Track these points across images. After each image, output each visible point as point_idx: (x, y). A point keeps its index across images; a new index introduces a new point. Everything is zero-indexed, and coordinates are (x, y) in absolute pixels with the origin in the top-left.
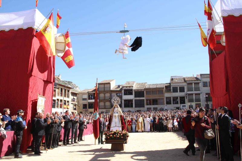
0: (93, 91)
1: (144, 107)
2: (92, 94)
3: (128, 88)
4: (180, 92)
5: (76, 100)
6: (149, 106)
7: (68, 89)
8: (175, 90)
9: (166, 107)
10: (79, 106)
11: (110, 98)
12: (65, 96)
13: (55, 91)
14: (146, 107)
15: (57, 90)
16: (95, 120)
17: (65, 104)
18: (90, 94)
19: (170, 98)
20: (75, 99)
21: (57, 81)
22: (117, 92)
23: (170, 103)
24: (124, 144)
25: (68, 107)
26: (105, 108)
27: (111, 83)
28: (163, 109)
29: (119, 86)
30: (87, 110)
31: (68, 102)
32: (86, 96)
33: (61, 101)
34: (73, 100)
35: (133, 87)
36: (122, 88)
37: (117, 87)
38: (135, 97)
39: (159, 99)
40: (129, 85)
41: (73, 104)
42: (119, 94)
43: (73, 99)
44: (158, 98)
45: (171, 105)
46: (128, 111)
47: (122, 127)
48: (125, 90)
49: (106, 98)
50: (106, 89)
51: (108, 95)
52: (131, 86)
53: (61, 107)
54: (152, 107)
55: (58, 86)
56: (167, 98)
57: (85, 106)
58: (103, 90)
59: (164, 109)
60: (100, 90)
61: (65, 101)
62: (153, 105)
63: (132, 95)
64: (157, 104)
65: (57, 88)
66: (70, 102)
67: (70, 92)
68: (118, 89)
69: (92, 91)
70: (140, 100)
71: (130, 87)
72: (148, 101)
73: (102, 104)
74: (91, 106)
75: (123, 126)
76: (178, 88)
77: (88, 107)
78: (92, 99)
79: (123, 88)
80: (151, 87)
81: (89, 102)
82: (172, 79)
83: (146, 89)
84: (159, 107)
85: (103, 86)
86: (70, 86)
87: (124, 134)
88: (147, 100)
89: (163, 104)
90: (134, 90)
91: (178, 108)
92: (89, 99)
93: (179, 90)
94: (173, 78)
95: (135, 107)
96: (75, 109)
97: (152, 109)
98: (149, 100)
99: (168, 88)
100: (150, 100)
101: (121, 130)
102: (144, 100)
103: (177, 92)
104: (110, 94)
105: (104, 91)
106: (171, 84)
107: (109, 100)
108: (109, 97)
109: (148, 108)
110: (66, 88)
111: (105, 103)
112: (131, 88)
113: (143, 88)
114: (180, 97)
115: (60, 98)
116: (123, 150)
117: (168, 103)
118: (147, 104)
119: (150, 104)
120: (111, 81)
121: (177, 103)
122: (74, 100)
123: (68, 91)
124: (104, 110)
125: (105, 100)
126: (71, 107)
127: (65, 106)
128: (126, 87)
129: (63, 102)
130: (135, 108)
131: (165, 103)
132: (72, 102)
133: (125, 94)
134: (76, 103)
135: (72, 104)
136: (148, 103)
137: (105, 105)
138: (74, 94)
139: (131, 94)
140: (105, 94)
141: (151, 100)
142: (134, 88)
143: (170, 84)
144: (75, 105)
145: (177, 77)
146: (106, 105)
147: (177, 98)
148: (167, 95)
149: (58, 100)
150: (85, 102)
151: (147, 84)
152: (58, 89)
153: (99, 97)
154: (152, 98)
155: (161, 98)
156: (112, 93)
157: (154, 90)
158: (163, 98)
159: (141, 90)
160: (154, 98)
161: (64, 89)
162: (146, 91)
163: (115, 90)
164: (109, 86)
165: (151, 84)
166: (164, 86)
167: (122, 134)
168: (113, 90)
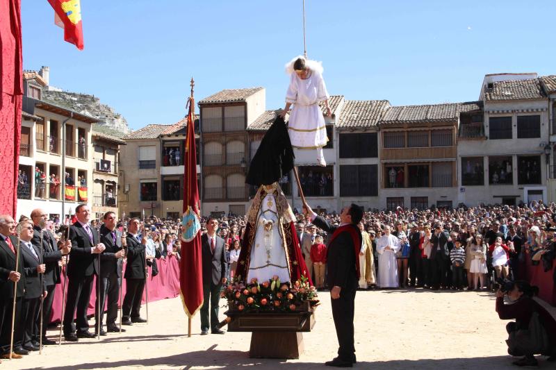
0: (179, 132)
1: (374, 193)
2: (177, 144)
4: (519, 136)
5: (112, 168)
6: (394, 192)
7: (83, 125)
8: (500, 129)
9: (460, 194)
10: (127, 190)
11: (244, 161)
12: (70, 152)
13: (27, 131)
14: (384, 193)
15: (35, 128)
16: (189, 240)
17: (70, 182)
18: (167, 144)
19: (480, 159)
20: (108, 163)
21: (36, 92)
24: (298, 333)
25: (83, 195)
26: (226, 199)
27: (249, 101)
28: (451, 202)
30: (159, 206)
31: (82, 173)
32: (152, 154)
33: (54, 170)
34: (102, 167)
37: (272, 117)
38: (343, 154)
39: (433, 162)
41: (102, 182)
43: (103, 161)
44: (431, 160)
45: (479, 188)
49: (231, 161)
50: (229, 127)
51: (236, 148)
53: (54, 195)
54: (407, 193)
55: (38, 113)
56: (465, 160)
57: (148, 191)
58: (218, 128)
59: (455, 205)
60: (206, 127)
61: (70, 170)
62: (411, 185)
64: (427, 185)
65: (35, 120)
66: (90, 177)
67: (90, 135)
69: (176, 134)
70: (360, 166)
72: (392, 172)
73: (213, 182)
74: (172, 189)
75: (295, 263)
76: (515, 121)
77: (159, 195)
78: (175, 164)
80: (404, 117)
81: (163, 176)
82: (490, 87)
83: (383, 126)
84: (433, 194)
85: (217, 112)
86: (87, 113)
87: (299, 294)
88: (387, 168)
89: (450, 183)
90: (339, 129)
91: (510, 201)
92: (166, 163)
93: (515, 131)
94: (494, 80)
95: (342, 194)
96: (110, 203)
97: (407, 203)
98: (396, 169)
99: (472, 120)
101: (289, 280)
102: (375, 167)
103: (510, 137)
104: (246, 144)
105: (224, 132)
106: (486, 107)
107: (243, 165)
108: (243, 156)
109: (390, 200)
110: (71, 122)
111: (225, 178)
113: (374, 123)
114: (520, 158)
115: (50, 159)
116: (296, 356)
117: (472, 178)
118: (388, 185)
119: (400, 185)
120: (248, 95)
121: (508, 180)
122: (106, 165)
123: (82, 133)
124: (224, 207)
125: (224, 169)
126: (93, 193)
127: (71, 192)
129: (62, 174)
130: (343, 199)
131: (460, 182)
132: (100, 177)
134: (116, 180)
135: (97, 181)
136: (392, 180)
137: (225, 187)
138: (104, 144)
140: (225, 145)
141: (403, 168)
142: (337, 122)
143: (480, 104)
144: (111, 187)
145: (512, 79)
146: (228, 186)
147: (507, 160)
148: (467, 148)
149: (41, 166)
150: (150, 176)
151: (387, 107)
152: (41, 122)
153: (203, 155)
154: (408, 161)
155: (444, 160)
156: (253, 140)
157: (414, 129)
158: (450, 159)
159: (366, 128)
160: (417, 161)
161: (66, 125)
162: (385, 132)
163: (264, 130)
164: (243, 114)
165: (402, 108)
166: (458, 115)
167: (293, 293)
168: (257, 128)
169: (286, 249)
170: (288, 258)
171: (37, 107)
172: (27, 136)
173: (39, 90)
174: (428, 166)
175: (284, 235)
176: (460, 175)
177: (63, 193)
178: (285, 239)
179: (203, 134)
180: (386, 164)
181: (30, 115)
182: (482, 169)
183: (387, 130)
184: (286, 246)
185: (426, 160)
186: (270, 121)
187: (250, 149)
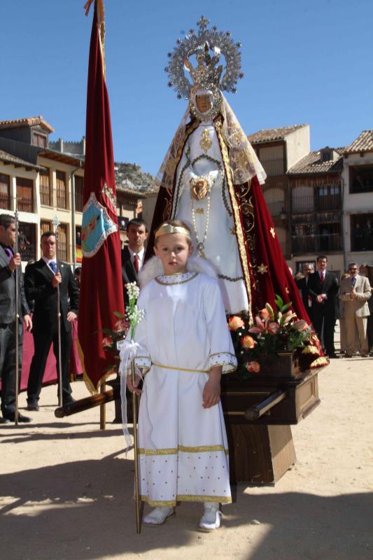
3: (371, 159)
11: (284, 212)
12: (80, 207)
13: (30, 184)
15: (38, 181)
21: (41, 141)
22: (318, 182)
24: (271, 428)
27: (289, 140)
29: (326, 154)
33: (64, 226)
34: (120, 225)
36: (340, 162)
37: (318, 158)
42: (329, 188)
43: (121, 218)
47: (256, 276)
48: (355, 170)
51: (275, 197)
55: (42, 163)
65: (37, 170)
68: (325, 167)
75: (262, 269)
79: (345, 161)
87: (269, 336)
101: (247, 306)
104: (286, 191)
108: (282, 205)
110: (81, 172)
115: (57, 216)
120: (288, 133)
128: (362, 153)
129: (72, 234)
152: (46, 173)
156: (294, 186)
161: (76, 177)
163: (307, 174)
164: (282, 156)
167: (254, 336)
168: (298, 172)
169: (241, 239)
170: (244, 258)
171: (40, 156)
172: (30, 189)
173: (45, 138)
175: (236, 208)
177: (73, 255)
178: (237, 217)
181: (32, 165)
184: (240, 231)
186: (315, 163)
187: (291, 197)
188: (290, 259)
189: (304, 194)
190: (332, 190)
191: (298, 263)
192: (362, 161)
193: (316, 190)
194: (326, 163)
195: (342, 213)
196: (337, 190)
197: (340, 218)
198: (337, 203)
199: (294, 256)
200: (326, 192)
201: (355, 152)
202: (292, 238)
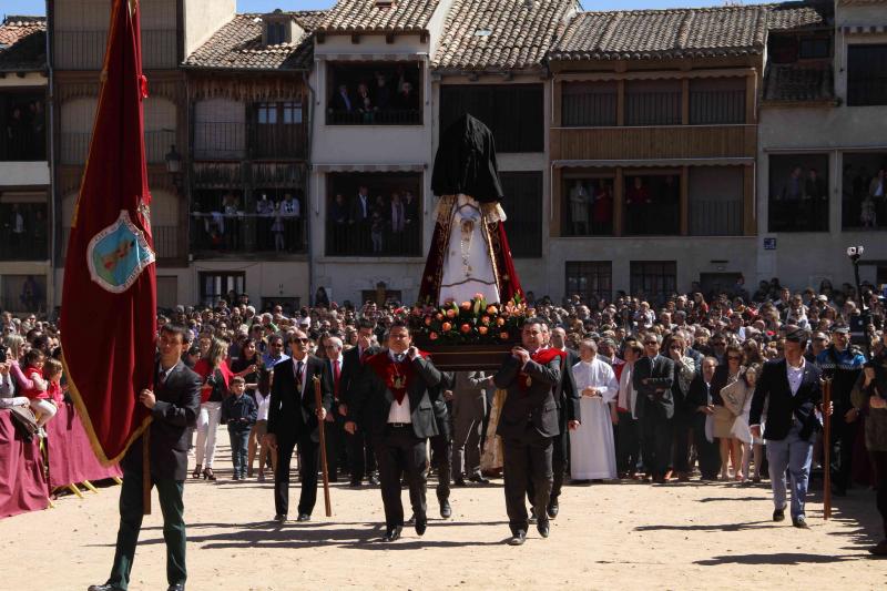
1: (531, 249)
3: (376, 50)
6: (585, 248)
9: (763, 256)
11: (174, 155)
14: (559, 250)
19: (818, 161)
22: (256, 92)
23: (819, 224)
29: (276, 26)
35: (424, 35)
36: (306, 46)
37: (254, 33)
39: (691, 168)
40: (383, 19)
42: (281, 110)
44: (686, 161)
45: (819, 237)
46: (368, 296)
48: (340, 72)
52: (407, 32)
54: (620, 251)
56: (781, 163)
59: (751, 286)
60: (67, 55)
63: (414, 118)
64: (671, 228)
68: (270, 59)
71: (391, 35)
72: (581, 193)
79: (318, 49)
80: (616, 42)
83: (559, 65)
84: (689, 253)
85: (97, 12)
88: (567, 179)
89: (740, 226)
90: (440, 71)
97: (621, 277)
99: (800, 52)
100: (597, 183)
102: (536, 176)
104: (180, 103)
107: (173, 167)
108: (172, 139)
109: (573, 268)
112: (403, 50)
113: (535, 57)
118: (569, 229)
119: (599, 225)
128: (357, 35)
131: (763, 222)
133: (337, 116)
136: (580, 215)
139: (404, 111)
141: (610, 182)
142: (435, 52)
148: (785, 130)
151: (572, 13)
153: (58, 135)
154: (625, 162)
155: (723, 161)
156: (200, 97)
157: (643, 76)
158: (737, 160)
159: (514, 71)
160: (650, 162)
162: (564, 83)
163: (231, 70)
164: (173, 23)
165: (612, 16)
166: (763, 37)
168: (211, 64)
174: (677, 178)
176: (764, 204)
179: (56, 73)
180: (564, 169)
182: (823, 186)
183: (570, 78)
185: (674, 162)
186: (249, 45)
187: (193, 121)
188: (186, 264)
189: (222, 117)
190: (288, 113)
191: (203, 276)
192: (356, 53)
193: (252, 111)
194: (276, 49)
195: (309, 167)
196: (298, 113)
197: (305, 177)
198: (297, 143)
199: (195, 259)
200: (273, 119)
201: (340, 31)
202: (193, 217)
